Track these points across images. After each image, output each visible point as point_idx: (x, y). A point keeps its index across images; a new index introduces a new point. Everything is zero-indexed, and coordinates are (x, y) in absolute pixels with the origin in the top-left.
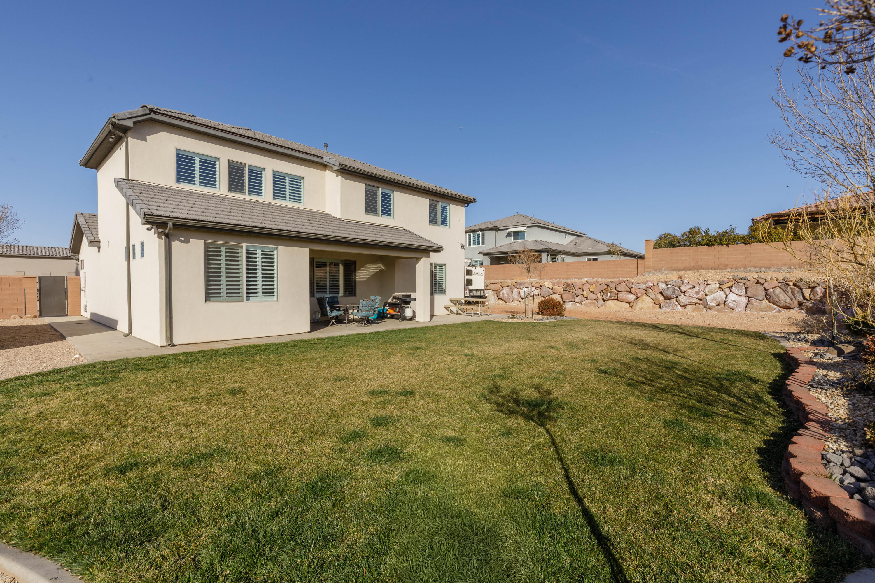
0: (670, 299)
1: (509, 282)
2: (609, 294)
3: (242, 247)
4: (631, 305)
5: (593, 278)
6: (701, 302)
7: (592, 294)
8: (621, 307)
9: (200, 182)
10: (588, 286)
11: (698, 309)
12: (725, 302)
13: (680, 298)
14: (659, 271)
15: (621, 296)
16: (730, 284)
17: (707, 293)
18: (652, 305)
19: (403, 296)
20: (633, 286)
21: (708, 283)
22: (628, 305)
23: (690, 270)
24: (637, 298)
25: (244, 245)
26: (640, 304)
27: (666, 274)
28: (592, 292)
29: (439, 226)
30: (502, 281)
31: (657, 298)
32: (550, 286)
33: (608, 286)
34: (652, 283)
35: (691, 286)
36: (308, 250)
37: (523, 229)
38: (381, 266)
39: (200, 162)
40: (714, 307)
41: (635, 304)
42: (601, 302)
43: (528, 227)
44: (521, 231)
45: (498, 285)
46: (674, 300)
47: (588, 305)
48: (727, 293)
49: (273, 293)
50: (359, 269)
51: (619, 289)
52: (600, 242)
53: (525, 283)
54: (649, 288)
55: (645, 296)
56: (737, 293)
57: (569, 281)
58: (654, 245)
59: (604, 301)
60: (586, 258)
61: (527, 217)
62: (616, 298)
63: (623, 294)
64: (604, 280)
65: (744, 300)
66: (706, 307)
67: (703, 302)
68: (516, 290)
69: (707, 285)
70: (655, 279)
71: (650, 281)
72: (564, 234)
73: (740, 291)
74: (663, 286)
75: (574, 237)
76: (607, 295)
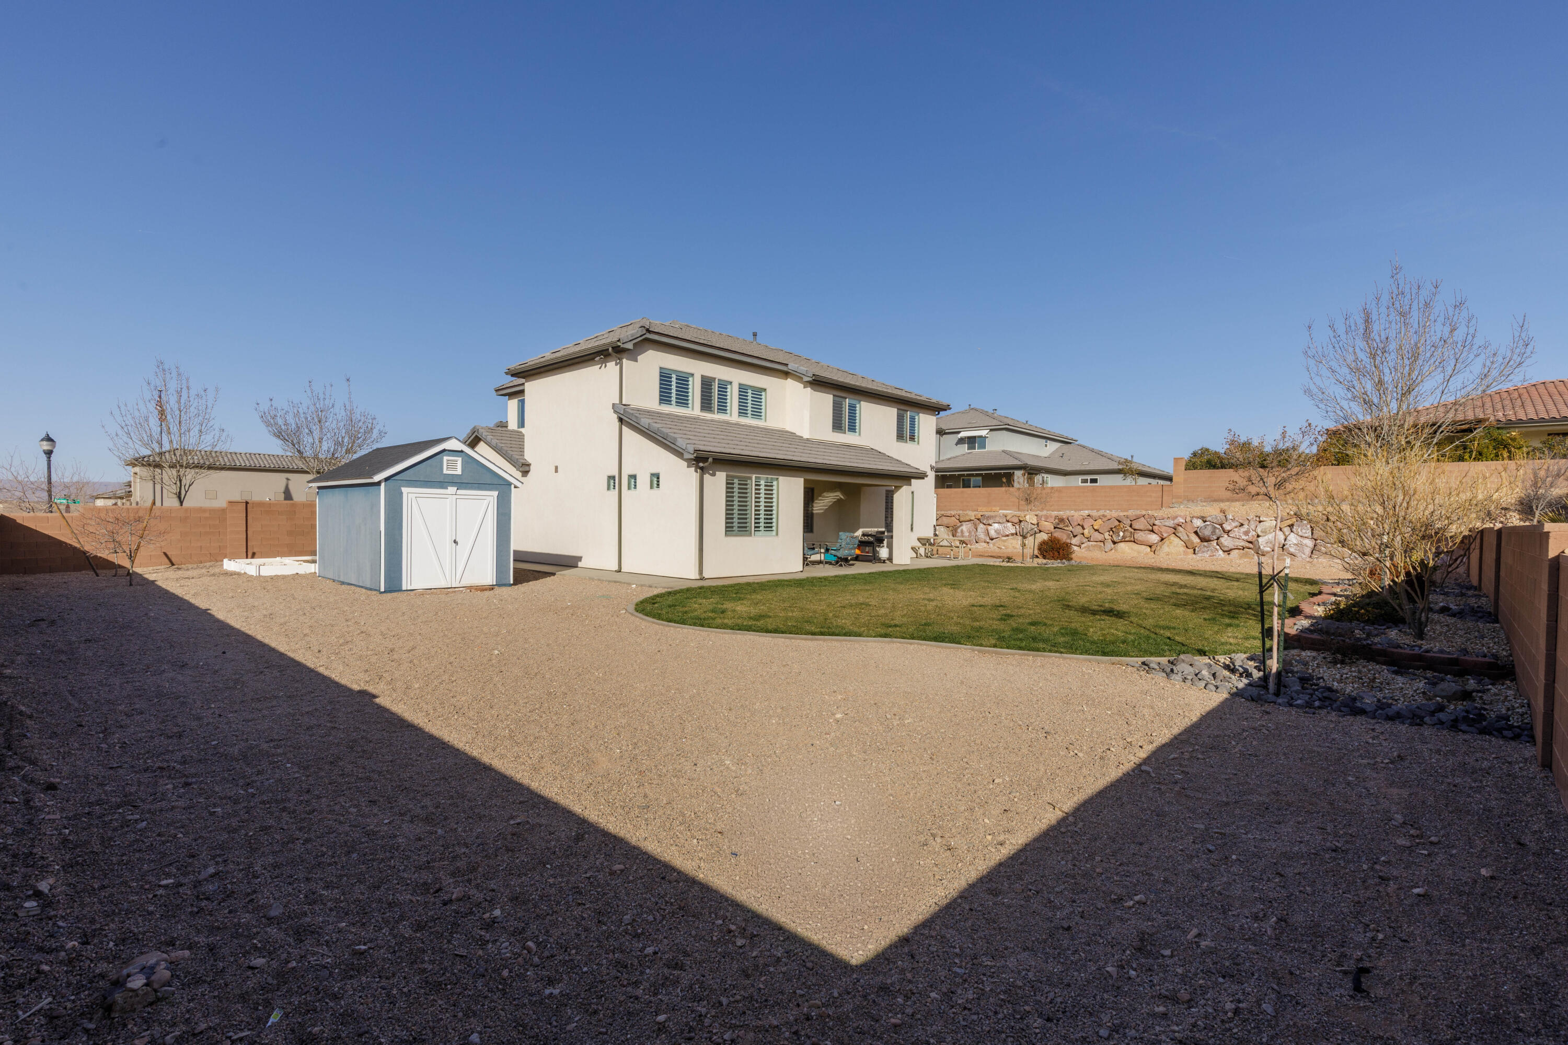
0: (1208, 540)
1: (972, 515)
2: (1121, 534)
3: (751, 478)
4: (1153, 549)
5: (1098, 511)
6: (1251, 546)
7: (1097, 533)
8: (1139, 552)
9: (676, 402)
10: (1091, 521)
11: (1246, 555)
12: (1284, 545)
13: (1222, 540)
14: (1193, 501)
15: (1139, 536)
16: (1289, 522)
17: (1260, 534)
18: (1183, 549)
19: (877, 532)
20: (1157, 522)
21: (1261, 519)
22: (1149, 549)
23: (1236, 501)
24: (1162, 539)
25: (754, 476)
26: (1165, 548)
27: (1203, 506)
28: (1096, 530)
29: (906, 442)
30: (961, 512)
31: (1189, 540)
32: (1035, 522)
33: (1119, 521)
34: (1183, 518)
35: (1238, 524)
36: (802, 480)
37: (984, 433)
38: (838, 495)
39: (677, 379)
40: (1268, 552)
41: (1159, 548)
42: (1109, 545)
43: (991, 430)
44: (981, 437)
45: (953, 518)
46: (1214, 543)
47: (1091, 548)
48: (1287, 534)
49: (771, 527)
50: (817, 499)
51: (1136, 526)
52: (1100, 453)
53: (996, 516)
54: (1178, 525)
55: (1173, 537)
56: (1300, 534)
57: (1063, 514)
58: (1187, 465)
59: (1114, 543)
60: (1080, 478)
61: (986, 413)
62: (1132, 539)
63: (1141, 533)
64: (1115, 514)
65: (1310, 543)
66: (1258, 553)
67: (1255, 546)
68: (982, 525)
69: (1260, 522)
70: (1188, 513)
71: (1180, 516)
72: (1044, 441)
73: (1304, 531)
74: (1198, 523)
75: (1059, 445)
76: (1119, 535)
